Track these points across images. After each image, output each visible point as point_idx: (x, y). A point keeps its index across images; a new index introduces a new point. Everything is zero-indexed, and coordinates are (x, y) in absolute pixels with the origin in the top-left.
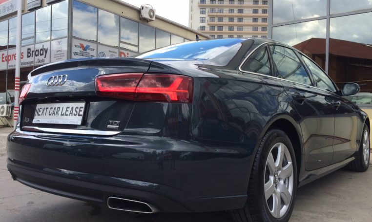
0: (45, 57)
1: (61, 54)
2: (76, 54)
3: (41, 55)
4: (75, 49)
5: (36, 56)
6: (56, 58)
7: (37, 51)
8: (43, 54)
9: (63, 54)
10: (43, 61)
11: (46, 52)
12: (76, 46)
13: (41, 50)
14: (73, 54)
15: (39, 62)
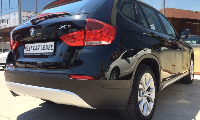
0: (7, 23)
1: (16, 21)
2: (24, 21)
3: (5, 22)
4: (23, 18)
5: (3, 23)
6: (13, 24)
7: (3, 20)
8: (6, 22)
9: (17, 21)
10: (6, 25)
11: (8, 20)
12: (24, 16)
13: (5, 19)
14: (22, 21)
15: (4, 26)
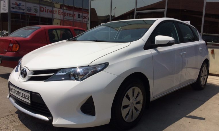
2: (13, 8)
4: (12, 6)
